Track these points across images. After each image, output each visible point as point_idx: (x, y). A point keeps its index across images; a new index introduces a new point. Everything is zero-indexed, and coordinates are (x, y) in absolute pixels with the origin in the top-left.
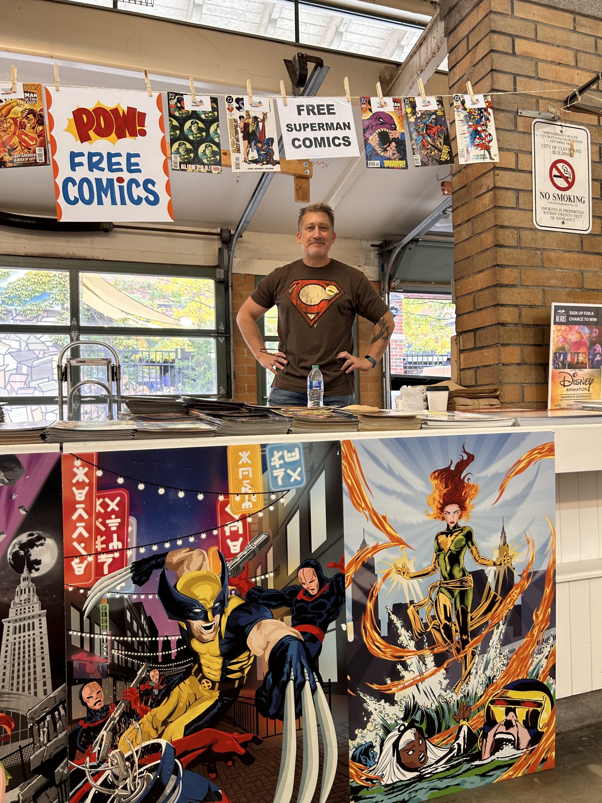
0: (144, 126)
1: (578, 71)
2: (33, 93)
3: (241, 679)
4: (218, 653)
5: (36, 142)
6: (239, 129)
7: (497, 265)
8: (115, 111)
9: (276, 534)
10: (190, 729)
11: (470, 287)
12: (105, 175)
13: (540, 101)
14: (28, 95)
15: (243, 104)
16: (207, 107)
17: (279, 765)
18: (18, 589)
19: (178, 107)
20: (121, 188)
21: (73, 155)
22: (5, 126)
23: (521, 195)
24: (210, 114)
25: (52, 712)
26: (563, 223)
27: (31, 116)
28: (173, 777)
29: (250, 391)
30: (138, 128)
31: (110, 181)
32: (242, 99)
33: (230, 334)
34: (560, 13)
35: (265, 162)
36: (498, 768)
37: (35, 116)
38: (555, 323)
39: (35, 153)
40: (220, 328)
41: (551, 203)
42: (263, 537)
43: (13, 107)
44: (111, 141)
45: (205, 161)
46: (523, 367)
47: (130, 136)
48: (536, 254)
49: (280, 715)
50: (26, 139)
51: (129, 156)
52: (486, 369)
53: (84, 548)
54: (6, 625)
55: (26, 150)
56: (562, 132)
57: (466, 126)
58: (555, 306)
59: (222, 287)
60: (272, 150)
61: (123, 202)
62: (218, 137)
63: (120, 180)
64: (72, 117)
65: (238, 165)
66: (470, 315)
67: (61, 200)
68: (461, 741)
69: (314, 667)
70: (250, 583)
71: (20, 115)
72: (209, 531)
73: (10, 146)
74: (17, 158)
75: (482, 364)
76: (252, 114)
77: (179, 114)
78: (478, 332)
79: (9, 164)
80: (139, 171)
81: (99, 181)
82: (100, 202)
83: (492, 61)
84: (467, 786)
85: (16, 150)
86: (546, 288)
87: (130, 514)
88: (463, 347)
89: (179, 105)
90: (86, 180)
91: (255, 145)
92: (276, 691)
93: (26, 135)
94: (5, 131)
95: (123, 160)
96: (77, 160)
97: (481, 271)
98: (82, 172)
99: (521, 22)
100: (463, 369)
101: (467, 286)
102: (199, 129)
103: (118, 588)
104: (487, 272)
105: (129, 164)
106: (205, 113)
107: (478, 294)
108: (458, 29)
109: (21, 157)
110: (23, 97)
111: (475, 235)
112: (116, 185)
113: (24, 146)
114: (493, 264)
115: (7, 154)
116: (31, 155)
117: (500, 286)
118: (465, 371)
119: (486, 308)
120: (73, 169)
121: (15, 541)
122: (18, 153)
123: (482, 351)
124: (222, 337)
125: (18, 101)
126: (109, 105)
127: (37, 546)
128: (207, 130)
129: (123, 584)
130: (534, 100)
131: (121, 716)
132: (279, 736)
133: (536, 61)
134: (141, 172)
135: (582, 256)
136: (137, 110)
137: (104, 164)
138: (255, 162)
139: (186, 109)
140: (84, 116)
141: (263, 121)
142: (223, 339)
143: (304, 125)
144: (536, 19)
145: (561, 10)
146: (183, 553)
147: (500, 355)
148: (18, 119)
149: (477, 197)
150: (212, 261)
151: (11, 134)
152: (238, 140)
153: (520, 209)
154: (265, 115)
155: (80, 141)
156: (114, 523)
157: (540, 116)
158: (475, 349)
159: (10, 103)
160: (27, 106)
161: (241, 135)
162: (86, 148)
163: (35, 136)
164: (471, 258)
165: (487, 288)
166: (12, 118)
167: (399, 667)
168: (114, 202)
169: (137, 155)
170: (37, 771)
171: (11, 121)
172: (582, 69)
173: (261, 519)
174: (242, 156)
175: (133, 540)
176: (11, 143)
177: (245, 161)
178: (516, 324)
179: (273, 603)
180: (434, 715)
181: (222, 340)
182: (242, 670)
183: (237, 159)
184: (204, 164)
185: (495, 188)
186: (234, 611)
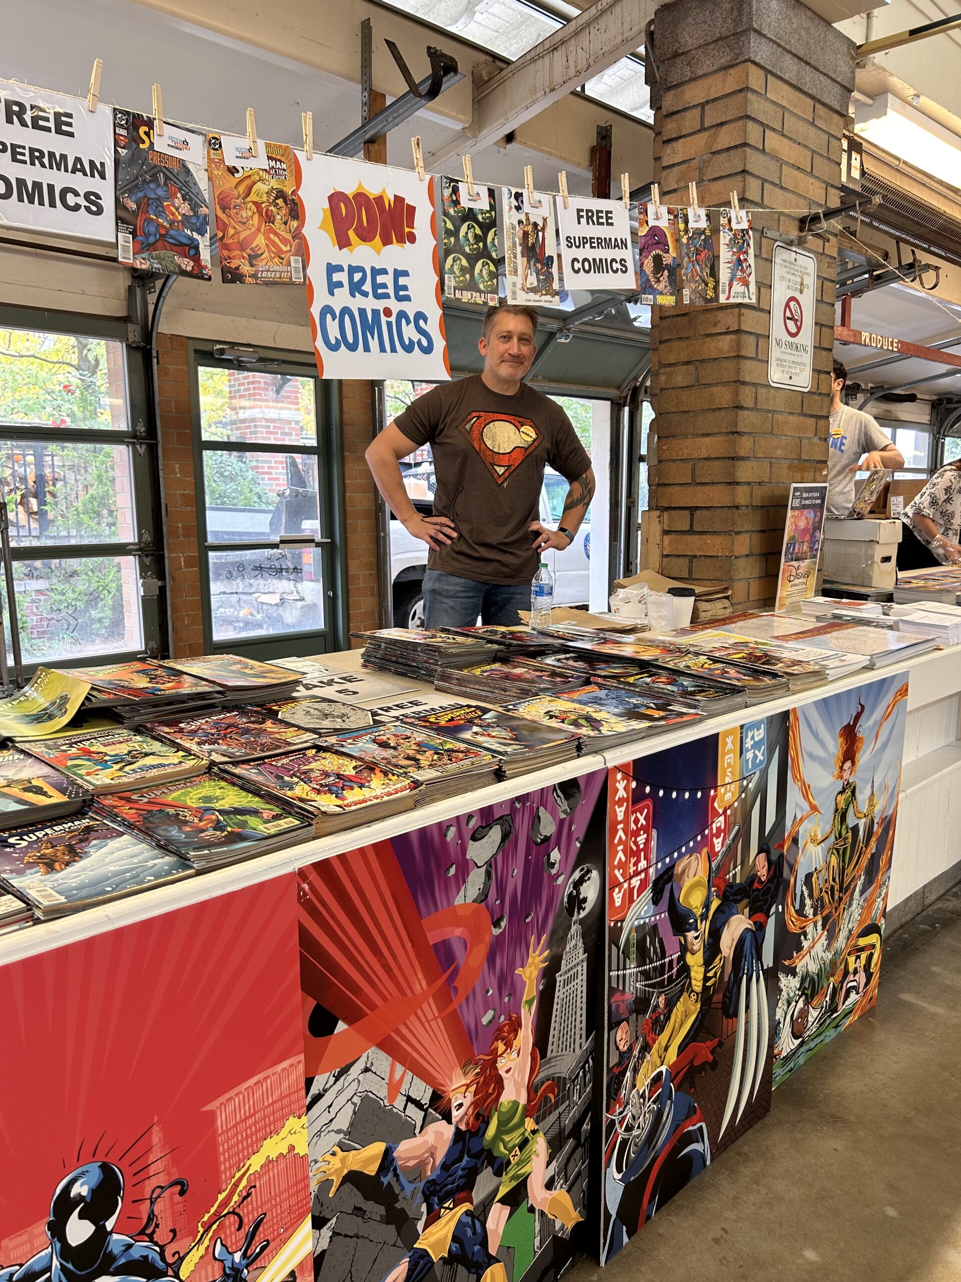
0: (413, 228)
1: (812, 180)
2: (281, 161)
3: (714, 985)
4: (702, 961)
5: (291, 246)
6: (517, 239)
7: (736, 432)
8: (380, 199)
9: (744, 822)
10: (681, 1048)
11: (686, 451)
12: (370, 304)
13: (782, 218)
14: (273, 163)
15: (522, 202)
16: (483, 204)
17: (732, 1063)
18: (569, 936)
19: (453, 201)
20: (389, 324)
21: (332, 269)
22: (244, 215)
23: (761, 341)
24: (488, 215)
25: (583, 1067)
26: (791, 378)
27: (280, 201)
28: (669, 1102)
29: (186, 535)
30: (407, 230)
31: (375, 312)
32: (521, 195)
33: (156, 439)
34: (803, 97)
35: (544, 292)
36: (846, 1015)
37: (285, 202)
38: (792, 508)
39: (290, 265)
40: (138, 428)
41: (783, 352)
42: (737, 828)
43: (254, 183)
44: (374, 248)
45: (481, 286)
46: (751, 559)
47: (398, 241)
48: (768, 417)
49: (736, 1014)
50: (276, 240)
51: (398, 274)
52: (709, 561)
53: (622, 875)
54: (558, 979)
55: (276, 260)
56: (796, 260)
57: (731, 253)
58: (795, 488)
59: (139, 356)
60: (551, 274)
61: (393, 350)
62: (496, 251)
63: (388, 312)
64: (327, 205)
65: (514, 293)
66: (684, 488)
67: (320, 344)
68: (828, 999)
69: (759, 958)
70: (725, 880)
71: (265, 198)
72: (702, 832)
73: (252, 249)
74: (262, 271)
75: (702, 553)
76: (532, 220)
77: (455, 211)
78: (698, 512)
79: (250, 279)
80: (407, 298)
81: (362, 312)
82: (367, 349)
83: (745, 158)
84: (827, 1040)
85: (262, 257)
86: (773, 460)
87: (653, 827)
88: (669, 526)
89: (454, 198)
90: (346, 311)
91: (535, 265)
92: (735, 988)
93: (276, 234)
94: (245, 223)
95: (388, 279)
96: (336, 277)
97: (708, 435)
98: (342, 299)
99: (772, 107)
100: (667, 556)
101: (681, 449)
102: (476, 236)
103: (643, 913)
104: (719, 438)
105: (398, 288)
106: (482, 212)
107: (700, 464)
108: (686, 88)
109: (269, 271)
110: (267, 168)
111: (698, 384)
112: (384, 319)
113: (273, 252)
114: (729, 430)
115: (247, 263)
116: (285, 268)
117: (738, 459)
118: (670, 558)
119: (713, 483)
120: (332, 293)
121: (571, 880)
122: (264, 262)
123: (704, 536)
124: (141, 444)
125: (261, 173)
126: (373, 191)
127: (586, 881)
128: (483, 239)
129: (646, 908)
130: (776, 216)
131: (640, 1052)
132: (734, 1033)
133: (781, 162)
134: (410, 300)
135: (802, 418)
136: (406, 202)
137: (367, 287)
138: (533, 290)
139: (462, 204)
140: (342, 205)
141: (543, 229)
142: (144, 447)
143: (583, 238)
144: (784, 103)
145: (805, 93)
146: (685, 861)
147: (733, 545)
148: (263, 205)
149: (707, 335)
150: (117, 308)
151: (253, 229)
152: (515, 257)
153: (759, 360)
154: (545, 220)
155: (337, 247)
156: (641, 839)
157: (781, 239)
158: (691, 532)
159: (250, 176)
160: (274, 183)
161: (519, 249)
162: (345, 257)
163: (289, 236)
164: (691, 414)
165: (718, 458)
166: (255, 203)
167: (802, 937)
168: (383, 349)
169: (405, 274)
170: (569, 1137)
171: (253, 207)
172: (816, 177)
173: (736, 808)
174: (519, 280)
175: (653, 857)
176: (254, 245)
177: (523, 290)
178: (747, 507)
179: (739, 898)
180: (816, 977)
181: (142, 449)
182: (716, 973)
183: (514, 285)
184: (480, 292)
185: (738, 332)
186: (714, 913)
